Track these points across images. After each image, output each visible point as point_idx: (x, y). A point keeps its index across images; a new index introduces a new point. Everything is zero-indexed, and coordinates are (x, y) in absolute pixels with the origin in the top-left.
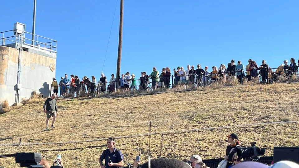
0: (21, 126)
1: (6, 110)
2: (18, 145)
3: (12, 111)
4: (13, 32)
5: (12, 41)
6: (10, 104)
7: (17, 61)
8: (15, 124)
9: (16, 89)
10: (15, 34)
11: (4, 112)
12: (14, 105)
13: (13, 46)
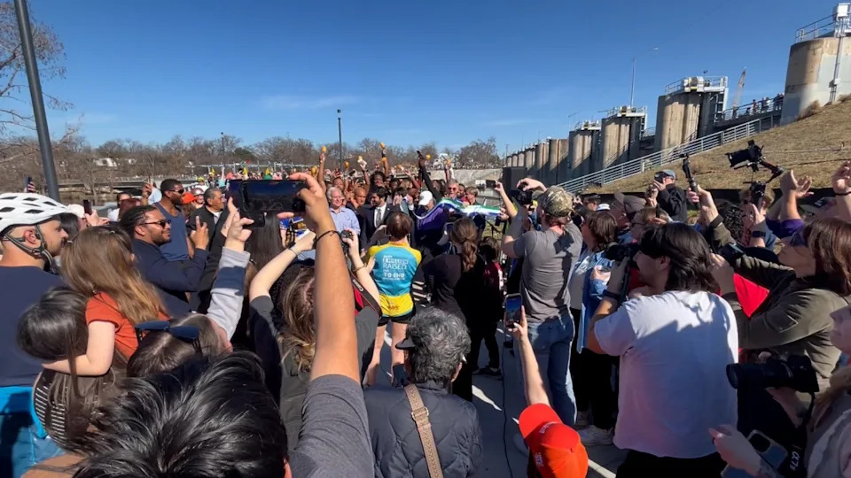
0: (841, 128)
1: (816, 111)
2: (839, 150)
3: (824, 112)
4: (831, 20)
5: (829, 29)
6: (822, 103)
7: (835, 52)
8: (831, 126)
9: (832, 85)
10: (835, 19)
11: (813, 114)
12: (827, 104)
13: (831, 35)
